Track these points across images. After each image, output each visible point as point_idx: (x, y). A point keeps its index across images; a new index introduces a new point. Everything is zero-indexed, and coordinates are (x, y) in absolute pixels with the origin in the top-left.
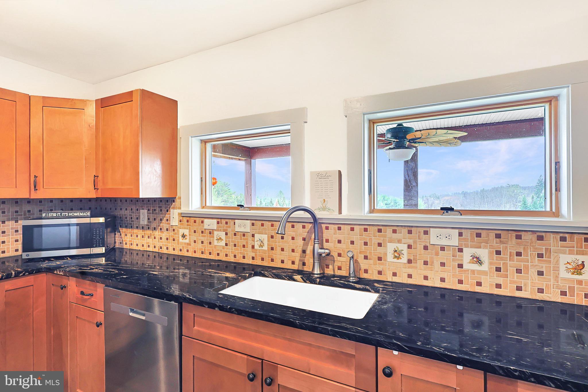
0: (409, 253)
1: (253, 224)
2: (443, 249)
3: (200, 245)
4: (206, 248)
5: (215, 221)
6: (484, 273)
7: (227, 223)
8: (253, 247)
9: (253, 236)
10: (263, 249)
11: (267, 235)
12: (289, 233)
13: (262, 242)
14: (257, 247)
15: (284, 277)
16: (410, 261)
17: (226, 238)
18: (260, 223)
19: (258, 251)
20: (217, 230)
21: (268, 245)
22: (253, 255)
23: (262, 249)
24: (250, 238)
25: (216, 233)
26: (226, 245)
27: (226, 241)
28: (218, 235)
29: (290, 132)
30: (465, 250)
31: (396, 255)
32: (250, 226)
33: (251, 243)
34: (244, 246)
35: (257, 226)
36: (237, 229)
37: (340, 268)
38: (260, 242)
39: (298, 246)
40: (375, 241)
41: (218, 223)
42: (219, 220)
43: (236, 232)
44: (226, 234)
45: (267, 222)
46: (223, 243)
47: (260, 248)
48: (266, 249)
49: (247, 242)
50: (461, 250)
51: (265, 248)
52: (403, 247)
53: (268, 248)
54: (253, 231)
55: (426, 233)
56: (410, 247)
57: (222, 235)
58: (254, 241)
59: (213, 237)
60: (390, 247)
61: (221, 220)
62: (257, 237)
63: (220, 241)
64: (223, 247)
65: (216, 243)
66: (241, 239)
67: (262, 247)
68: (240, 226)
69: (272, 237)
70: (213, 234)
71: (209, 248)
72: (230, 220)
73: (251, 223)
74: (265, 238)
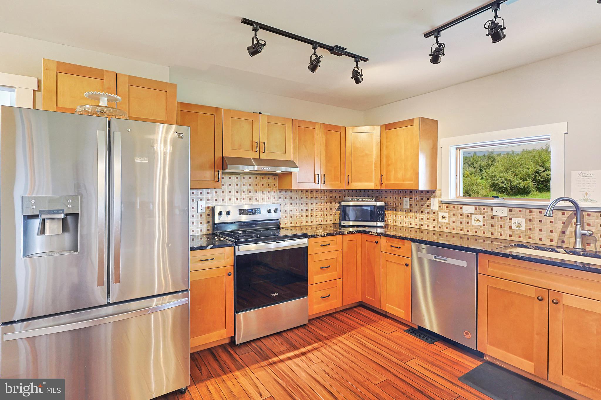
1: (510, 211)
3: (459, 224)
4: (464, 227)
5: (473, 207)
7: (484, 209)
8: (510, 227)
9: (511, 219)
10: (520, 229)
11: (524, 219)
13: (519, 224)
14: (514, 227)
15: (546, 249)
17: (483, 220)
18: (518, 210)
19: (515, 231)
20: (475, 214)
21: (525, 226)
22: (511, 233)
23: (519, 229)
24: (508, 220)
25: (473, 216)
26: (484, 225)
27: (483, 222)
28: (475, 217)
29: (550, 140)
32: (508, 212)
33: (508, 225)
34: (501, 226)
35: (515, 212)
36: (494, 213)
38: (518, 223)
39: (557, 228)
41: (476, 209)
42: (477, 207)
43: (494, 216)
44: (484, 217)
45: (525, 209)
46: (481, 224)
47: (517, 229)
48: (524, 229)
49: (504, 224)
51: (523, 228)
53: (525, 228)
54: (511, 216)
57: (480, 217)
58: (512, 223)
59: (471, 219)
61: (479, 206)
62: (514, 220)
63: (477, 222)
64: (481, 227)
65: (474, 223)
66: (498, 221)
67: (520, 227)
68: (497, 211)
69: (530, 220)
70: (471, 216)
71: (467, 227)
72: (488, 207)
73: (509, 210)
74: (523, 221)
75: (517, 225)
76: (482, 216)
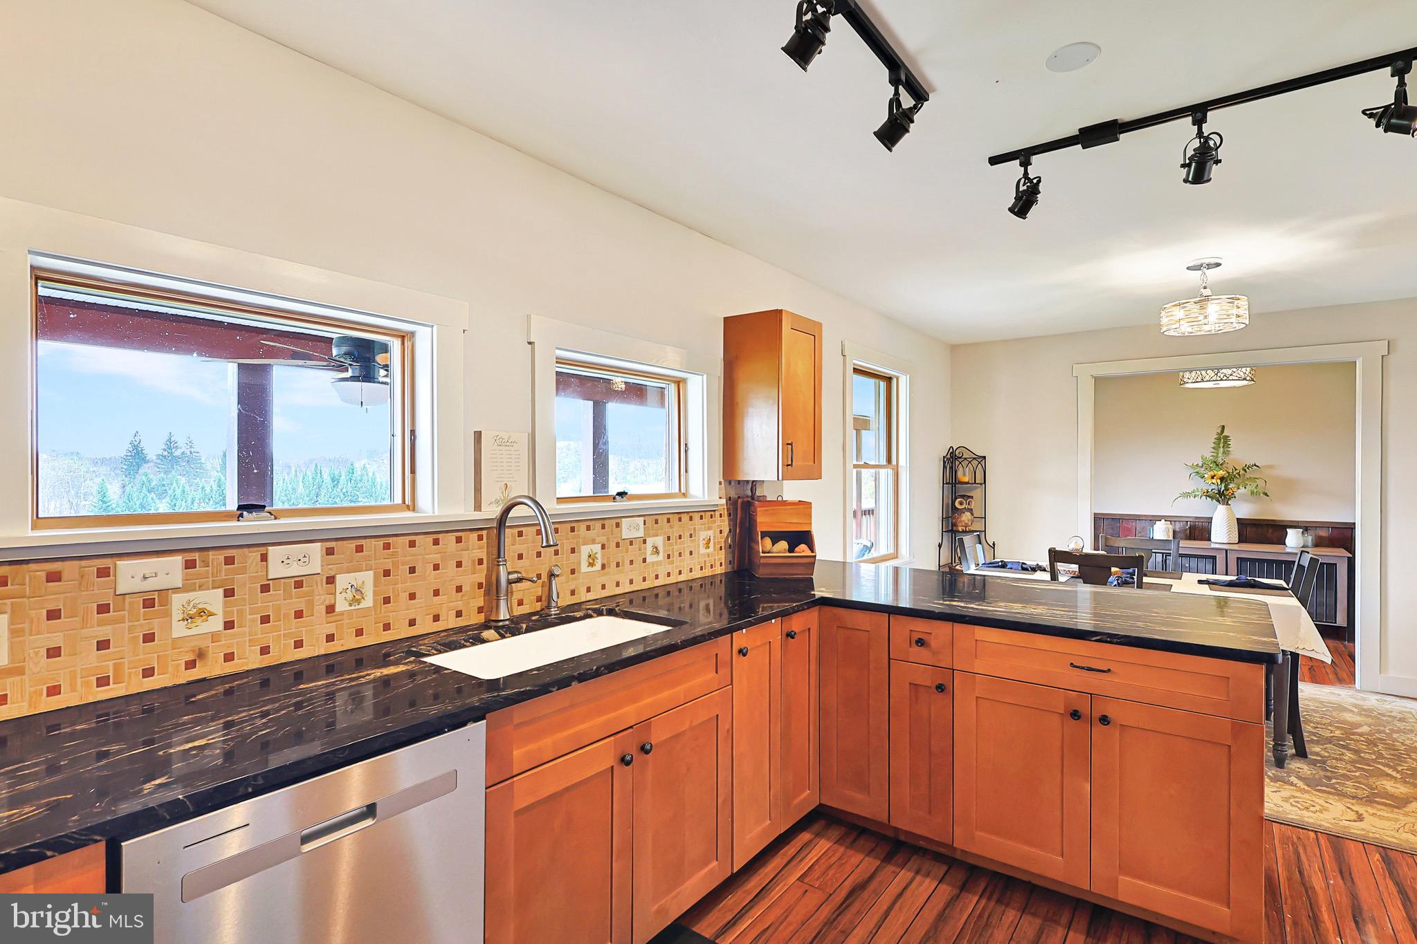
0: (603, 556)
1: (330, 552)
2: (631, 543)
3: (93, 659)
4: (125, 660)
5: (178, 560)
6: (659, 563)
7: (229, 561)
8: (330, 609)
9: (331, 580)
10: (361, 606)
11: (372, 572)
12: (426, 556)
13: (357, 590)
14: (341, 606)
16: (603, 567)
17: (225, 603)
18: (352, 545)
19: (345, 617)
20: (187, 588)
21: (375, 593)
22: (331, 629)
23: (357, 607)
24: (321, 587)
25: (178, 600)
26: (229, 625)
27: (225, 613)
28: (189, 603)
30: (648, 540)
32: (322, 556)
33: (325, 601)
34: (299, 614)
35: (343, 554)
36: (276, 569)
37: (520, 603)
38: (353, 591)
39: (446, 581)
41: (190, 565)
42: (196, 556)
43: (271, 582)
44: (229, 593)
45: (372, 541)
46: (216, 624)
47: (353, 608)
48: (371, 605)
49: (310, 604)
50: (645, 542)
51: (368, 602)
52: (597, 548)
53: (375, 601)
54: (330, 569)
55: (618, 525)
56: (603, 547)
57: (213, 599)
58: (335, 594)
59: (168, 614)
60: (585, 550)
61: (205, 553)
62: (342, 581)
63: (198, 620)
64: (214, 637)
65: (179, 630)
66: (288, 596)
67: (359, 602)
68: (286, 561)
69: (387, 573)
70: (165, 602)
71: (141, 656)
72: (246, 550)
73: (325, 550)
74: (366, 579)
75: (349, 595)
76: (221, 591)
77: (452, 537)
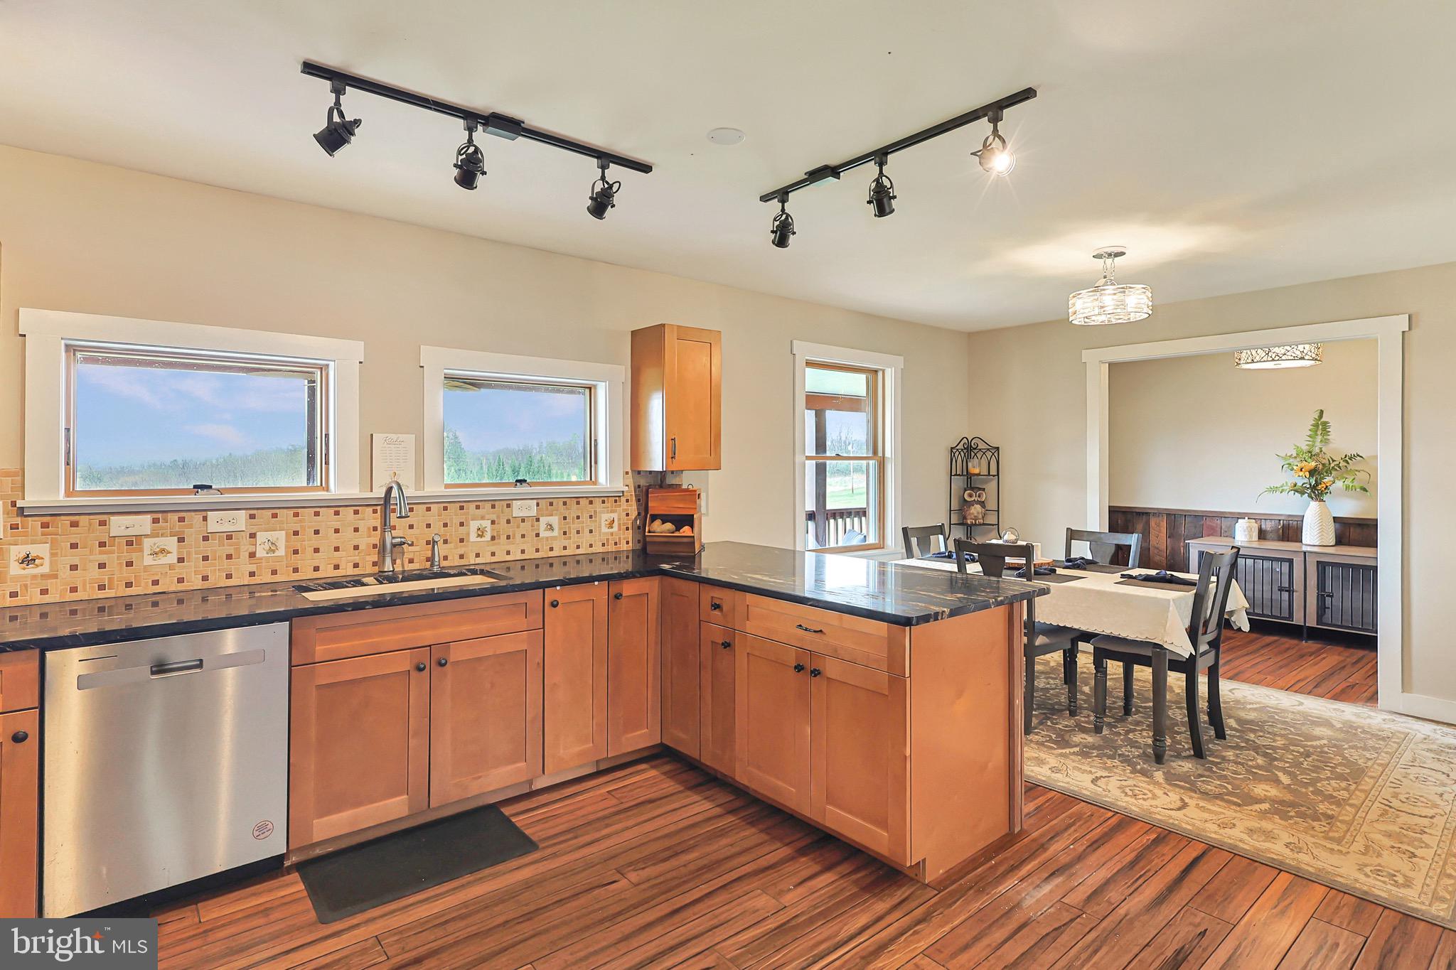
0: (493, 530)
1: (252, 517)
2: (523, 521)
3: (95, 573)
4: (115, 576)
5: (148, 518)
6: (554, 538)
7: (181, 520)
8: (252, 555)
9: (253, 536)
10: (276, 554)
11: (283, 533)
12: (329, 523)
13: (272, 543)
14: (261, 553)
16: (493, 538)
17: (179, 547)
18: (269, 513)
19: (263, 561)
20: (154, 535)
21: (287, 547)
22: (253, 568)
23: (273, 555)
24: (245, 540)
25: (147, 543)
26: (181, 560)
27: (179, 552)
28: (155, 544)
30: (541, 519)
31: (480, 533)
32: (246, 519)
33: (248, 549)
34: (229, 557)
35: (262, 519)
36: (213, 526)
37: (411, 561)
38: (270, 544)
40: (457, 521)
41: (155, 521)
42: (159, 515)
43: (210, 534)
44: (181, 540)
45: (285, 510)
46: (172, 559)
47: (269, 555)
48: (284, 554)
49: (237, 550)
50: (538, 520)
51: (281, 552)
52: (487, 523)
53: (286, 552)
54: (253, 528)
55: (508, 506)
56: (493, 522)
57: (171, 543)
58: (256, 545)
59: (141, 550)
60: (474, 525)
61: (165, 514)
62: (261, 537)
63: (161, 556)
64: (171, 567)
65: (148, 560)
66: (221, 544)
67: (274, 551)
68: (221, 522)
69: (296, 533)
70: (140, 543)
71: (125, 575)
72: (193, 514)
73: (248, 515)
74: (280, 537)
75: (267, 547)
76: (176, 538)
77: (351, 510)
